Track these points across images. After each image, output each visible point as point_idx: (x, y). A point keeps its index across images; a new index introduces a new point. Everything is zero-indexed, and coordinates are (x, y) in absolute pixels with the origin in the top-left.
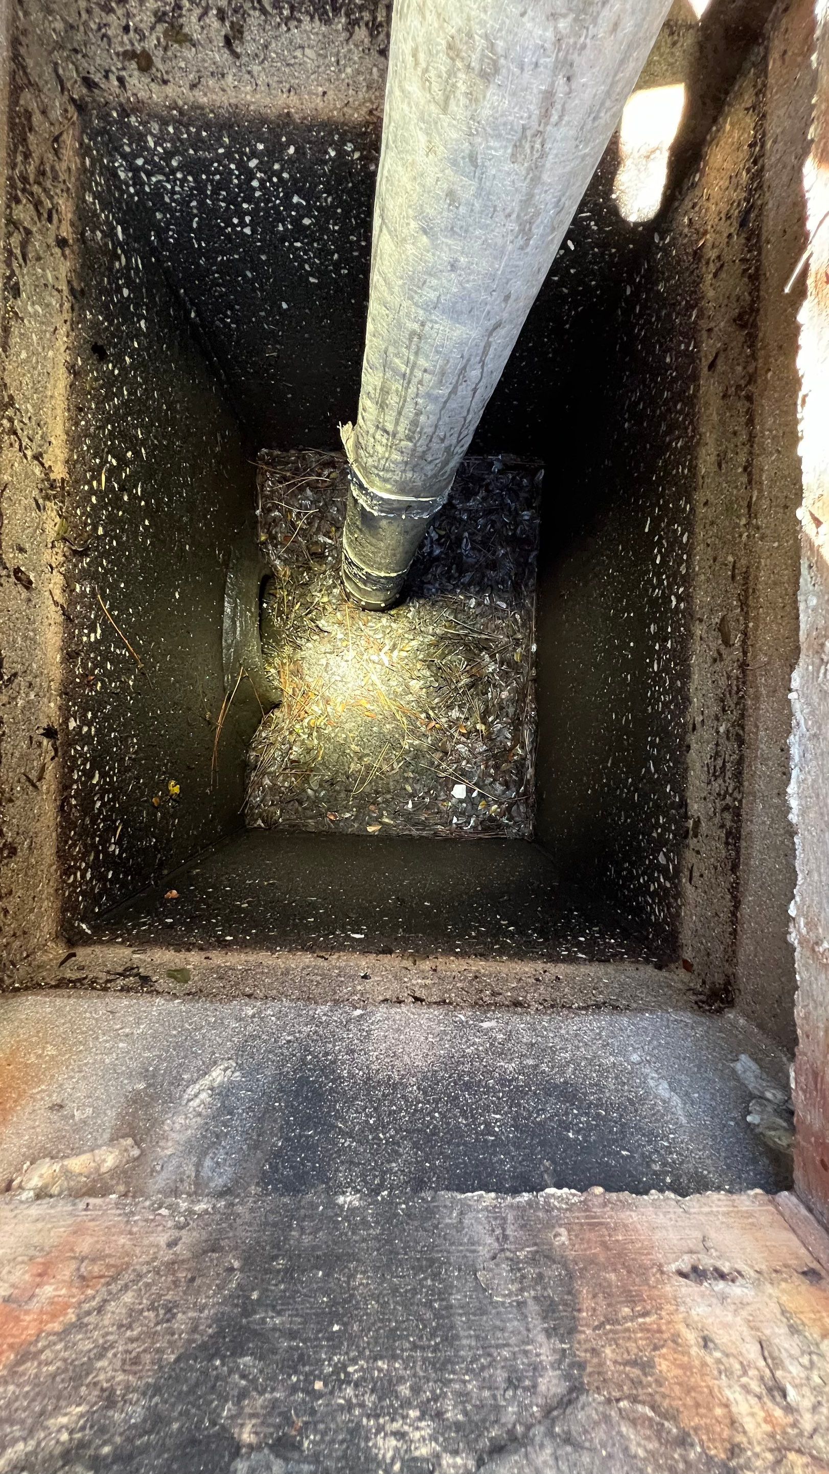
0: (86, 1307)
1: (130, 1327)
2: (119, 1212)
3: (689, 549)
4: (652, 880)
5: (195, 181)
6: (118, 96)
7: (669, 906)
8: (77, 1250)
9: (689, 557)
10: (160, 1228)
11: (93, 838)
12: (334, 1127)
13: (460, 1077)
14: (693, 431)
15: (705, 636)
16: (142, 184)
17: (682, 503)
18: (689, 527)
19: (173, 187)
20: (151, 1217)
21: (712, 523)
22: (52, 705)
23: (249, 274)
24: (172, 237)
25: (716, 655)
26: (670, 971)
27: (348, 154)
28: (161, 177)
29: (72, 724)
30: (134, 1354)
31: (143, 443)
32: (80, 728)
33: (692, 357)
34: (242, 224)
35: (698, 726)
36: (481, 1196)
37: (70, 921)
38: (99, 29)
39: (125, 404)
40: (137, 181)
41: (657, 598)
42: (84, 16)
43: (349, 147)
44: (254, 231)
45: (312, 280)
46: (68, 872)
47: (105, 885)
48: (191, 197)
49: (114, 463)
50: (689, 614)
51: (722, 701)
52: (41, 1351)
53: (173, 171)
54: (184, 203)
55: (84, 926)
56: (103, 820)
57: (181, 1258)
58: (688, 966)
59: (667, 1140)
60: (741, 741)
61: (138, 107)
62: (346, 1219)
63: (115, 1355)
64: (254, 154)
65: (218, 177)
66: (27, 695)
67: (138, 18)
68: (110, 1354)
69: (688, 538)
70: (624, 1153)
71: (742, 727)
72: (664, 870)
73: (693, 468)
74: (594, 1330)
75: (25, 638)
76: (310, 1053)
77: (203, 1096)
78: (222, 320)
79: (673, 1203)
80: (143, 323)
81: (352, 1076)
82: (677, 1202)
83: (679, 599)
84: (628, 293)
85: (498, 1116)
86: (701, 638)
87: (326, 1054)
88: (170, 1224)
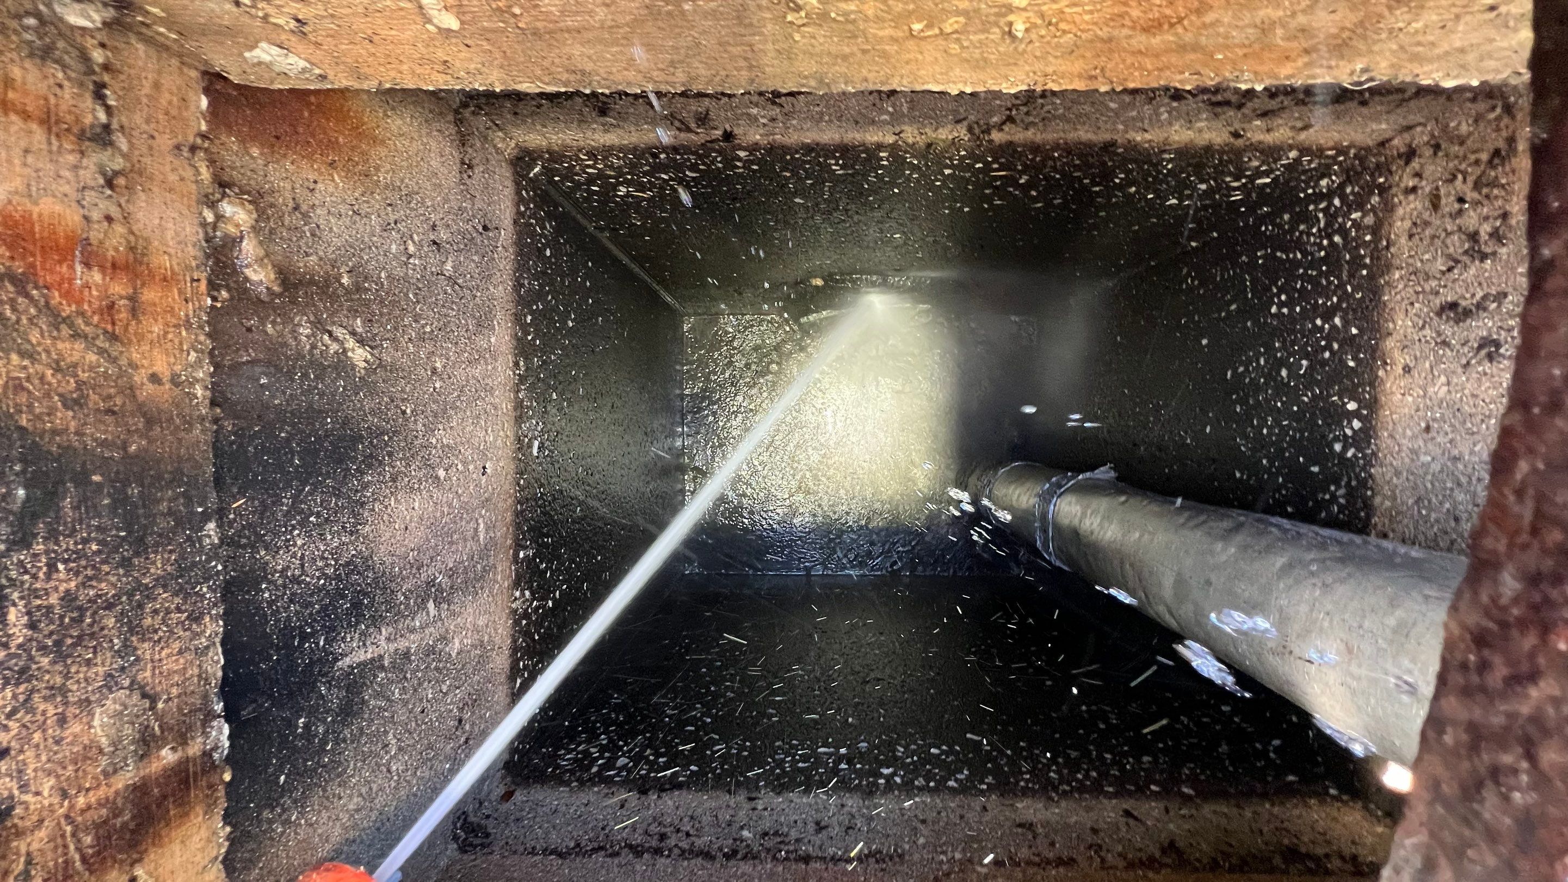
0: (80, 321)
1: (58, 370)
2: (191, 313)
3: (941, 788)
5: (1322, 259)
6: (1398, 185)
7: (572, 772)
8: (145, 291)
9: (930, 790)
10: (172, 360)
11: (628, 173)
12: (304, 484)
13: (366, 594)
14: (1065, 792)
15: (846, 809)
16: (1316, 203)
17: (989, 779)
18: (965, 789)
19: (1314, 235)
20: (185, 348)
21: (962, 817)
22: (758, 137)
23: (1233, 307)
24: (1267, 229)
25: (823, 824)
26: (503, 778)
27: (1350, 422)
28: (1322, 225)
29: (742, 154)
30: (27, 385)
31: (1049, 204)
32: (740, 159)
34: (1281, 305)
35: (753, 804)
36: (218, 662)
37: (541, 157)
38: (1461, 172)
39: (1085, 189)
40: (1320, 197)
42: (1473, 157)
43: (1356, 424)
44: (1273, 316)
45: (1229, 374)
46: (592, 155)
47: (583, 184)
48: (1305, 253)
49: (1022, 181)
51: (776, 833)
52: (27, 296)
53: (1329, 237)
54: (1299, 245)
55: (536, 170)
56: (649, 181)
57: (138, 392)
58: (508, 796)
59: (298, 818)
60: (731, 855)
61: (1389, 208)
62: (189, 538)
63: (25, 368)
64: (1346, 323)
65: (1324, 282)
66: (763, 117)
67: (1472, 213)
68: (26, 362)
69: (953, 788)
70: (283, 778)
71: (744, 858)
73: (1025, 792)
74: (67, 817)
75: (822, 113)
76: (390, 438)
77: (334, 347)
78: (1189, 274)
79: (214, 853)
80: (1174, 201)
81: (366, 486)
82: (216, 858)
83: (889, 778)
85: (322, 643)
86: (843, 806)
87: (390, 455)
88: (178, 368)
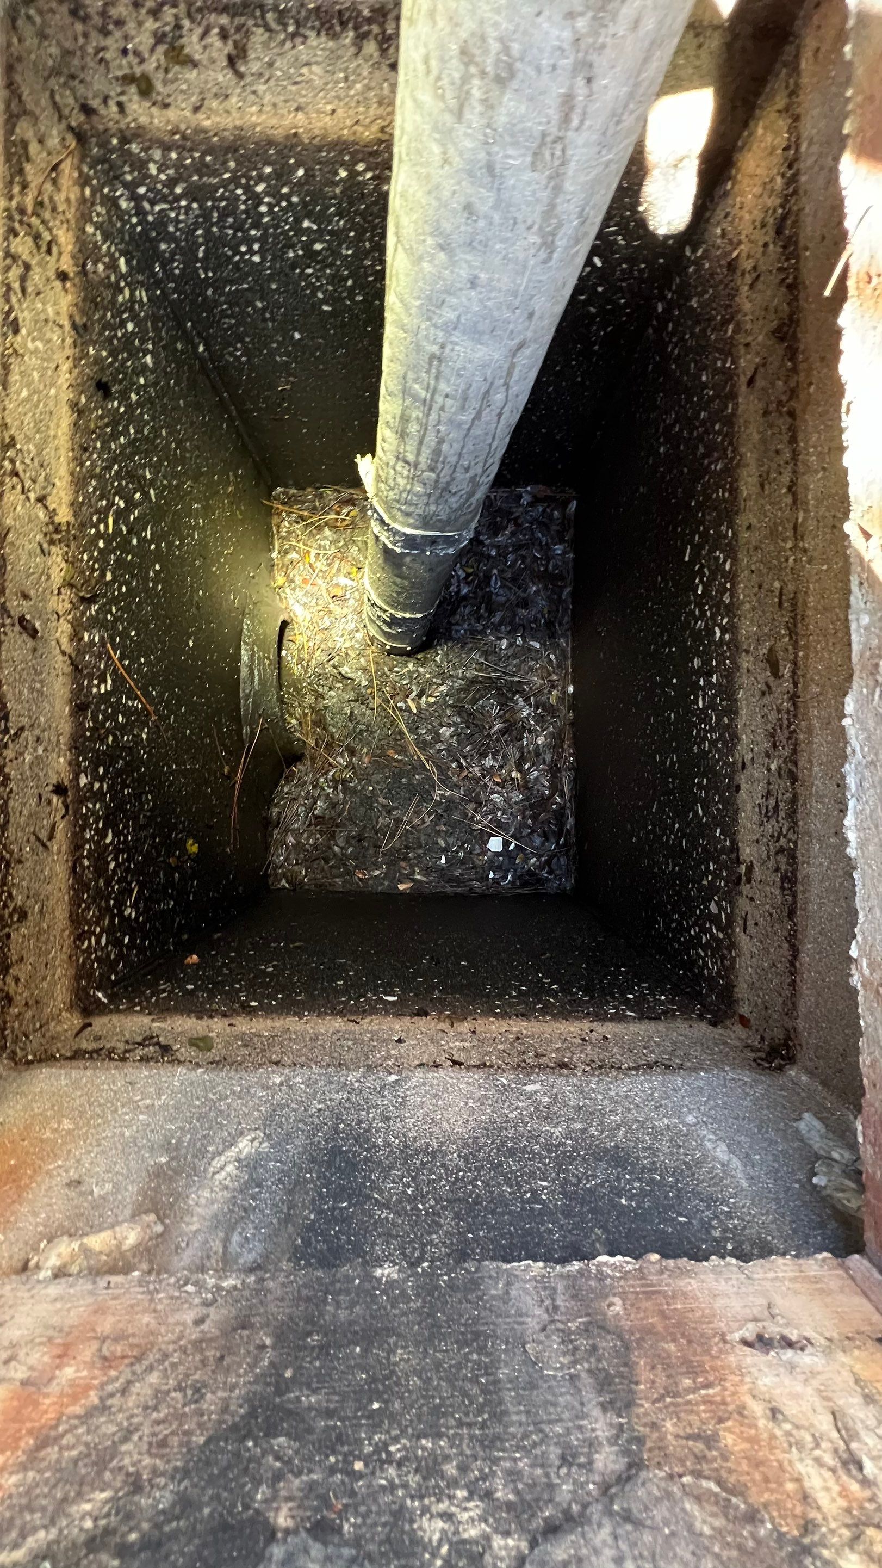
0: (110, 1388)
1: (155, 1409)
2: (141, 1290)
3: (732, 576)
4: (704, 931)
5: (200, 207)
6: (117, 122)
7: (723, 958)
8: (99, 1330)
9: (733, 585)
10: (186, 1306)
11: (108, 902)
12: (369, 1197)
13: (503, 1143)
14: (733, 452)
15: (752, 668)
16: (146, 214)
17: (723, 528)
18: (731, 552)
19: (178, 215)
20: (177, 1294)
21: (756, 548)
22: (62, 760)
23: (259, 304)
24: (177, 267)
25: (764, 688)
26: (726, 1028)
27: (359, 174)
28: (165, 206)
29: (83, 780)
30: (160, 1437)
31: (152, 483)
32: (92, 784)
33: (729, 375)
34: (251, 251)
35: (748, 763)
36: (529, 1265)
37: (85, 990)
38: (96, 54)
39: (131, 443)
40: (140, 212)
41: (700, 630)
42: (81, 41)
43: (360, 167)
44: (263, 259)
45: (325, 308)
46: (81, 937)
47: (121, 951)
48: (196, 225)
49: (122, 504)
50: (735, 645)
51: (772, 735)
52: (62, 1436)
53: (178, 199)
54: (190, 232)
55: (100, 995)
56: (118, 882)
57: (209, 1335)
58: (744, 1022)
59: (727, 1205)
60: (793, 778)
61: (139, 133)
62: (383, 1292)
63: (140, 1438)
64: (261, 178)
65: (223, 204)
66: (35, 750)
67: (137, 40)
68: (135, 1437)
69: (731, 565)
70: (681, 1219)
71: (796, 764)
72: (715, 919)
73: (734, 491)
74: (654, 1402)
75: (32, 690)
76: (343, 1121)
77: (230, 1168)
78: (231, 354)
79: (736, 1269)
80: (148, 359)
81: (388, 1144)
82: (740, 1267)
83: (724, 630)
84: (660, 309)
85: (545, 1184)
86: (748, 671)
87: (360, 1122)
88: (197, 1301)
